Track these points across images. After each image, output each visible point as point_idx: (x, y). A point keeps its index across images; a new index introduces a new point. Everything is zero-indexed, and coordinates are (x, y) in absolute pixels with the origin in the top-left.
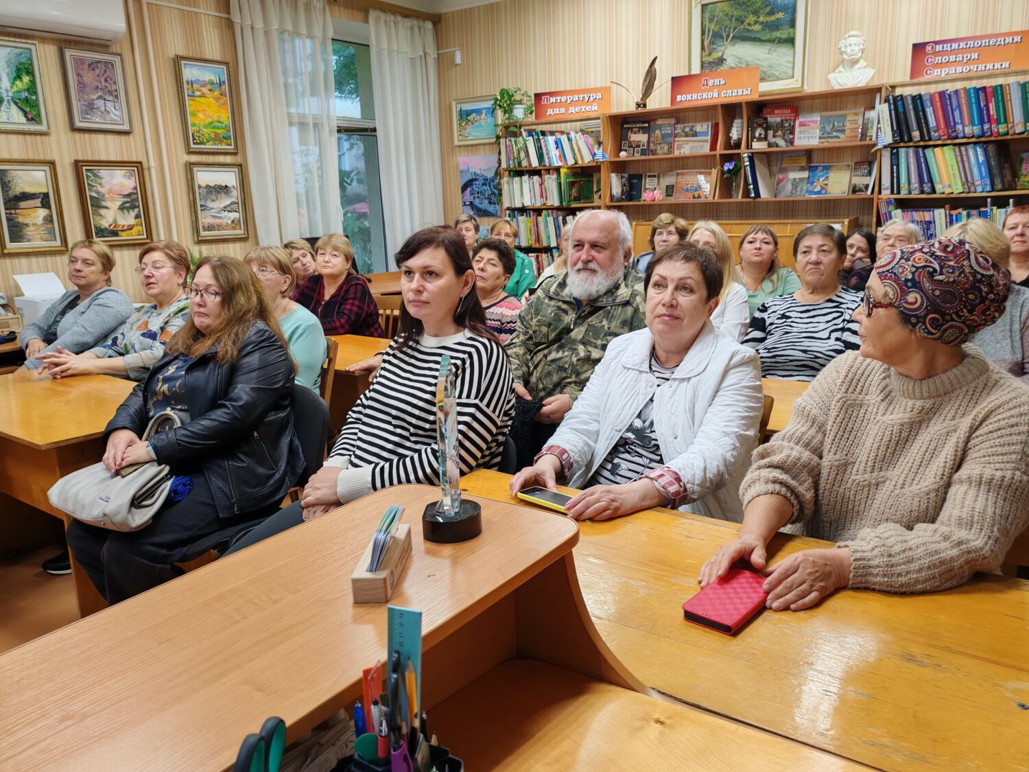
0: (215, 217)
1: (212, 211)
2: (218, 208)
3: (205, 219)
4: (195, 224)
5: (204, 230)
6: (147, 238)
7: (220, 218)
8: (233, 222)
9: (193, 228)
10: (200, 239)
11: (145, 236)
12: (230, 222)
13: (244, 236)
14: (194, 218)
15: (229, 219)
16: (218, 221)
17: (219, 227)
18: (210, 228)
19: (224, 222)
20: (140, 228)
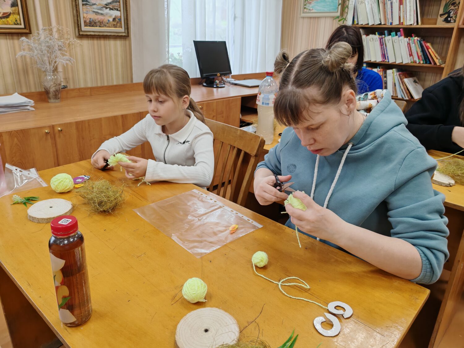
0: (97, 13)
1: (95, 7)
2: (100, 4)
3: (86, 14)
4: (76, 18)
5: (86, 26)
6: (25, 28)
7: (102, 14)
8: (114, 19)
9: (75, 23)
10: (81, 33)
11: (23, 26)
12: (111, 20)
13: (124, 34)
14: (75, 12)
15: (111, 16)
16: (100, 18)
17: (101, 24)
18: (92, 23)
19: (106, 19)
20: (18, 17)
